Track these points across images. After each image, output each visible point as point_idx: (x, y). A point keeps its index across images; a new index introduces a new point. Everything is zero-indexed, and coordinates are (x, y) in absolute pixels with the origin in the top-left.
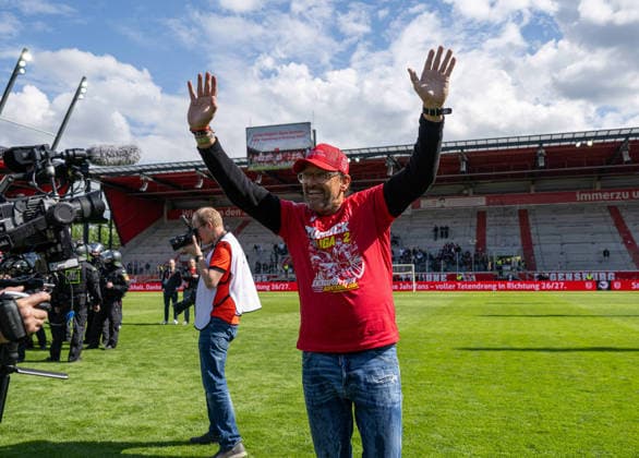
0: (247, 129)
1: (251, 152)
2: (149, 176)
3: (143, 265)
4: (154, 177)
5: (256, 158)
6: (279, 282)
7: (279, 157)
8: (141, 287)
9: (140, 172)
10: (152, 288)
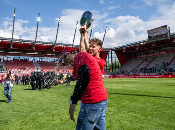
0: (148, 31)
1: (149, 37)
2: (125, 48)
3: (125, 71)
4: (126, 48)
5: (151, 39)
6: (161, 75)
7: (158, 37)
8: (124, 77)
9: (123, 47)
10: (126, 77)
